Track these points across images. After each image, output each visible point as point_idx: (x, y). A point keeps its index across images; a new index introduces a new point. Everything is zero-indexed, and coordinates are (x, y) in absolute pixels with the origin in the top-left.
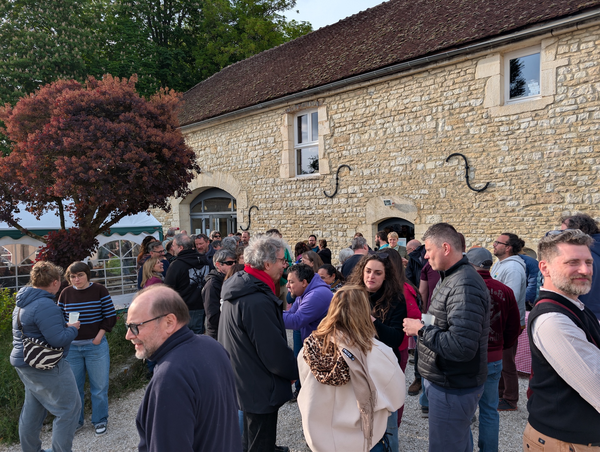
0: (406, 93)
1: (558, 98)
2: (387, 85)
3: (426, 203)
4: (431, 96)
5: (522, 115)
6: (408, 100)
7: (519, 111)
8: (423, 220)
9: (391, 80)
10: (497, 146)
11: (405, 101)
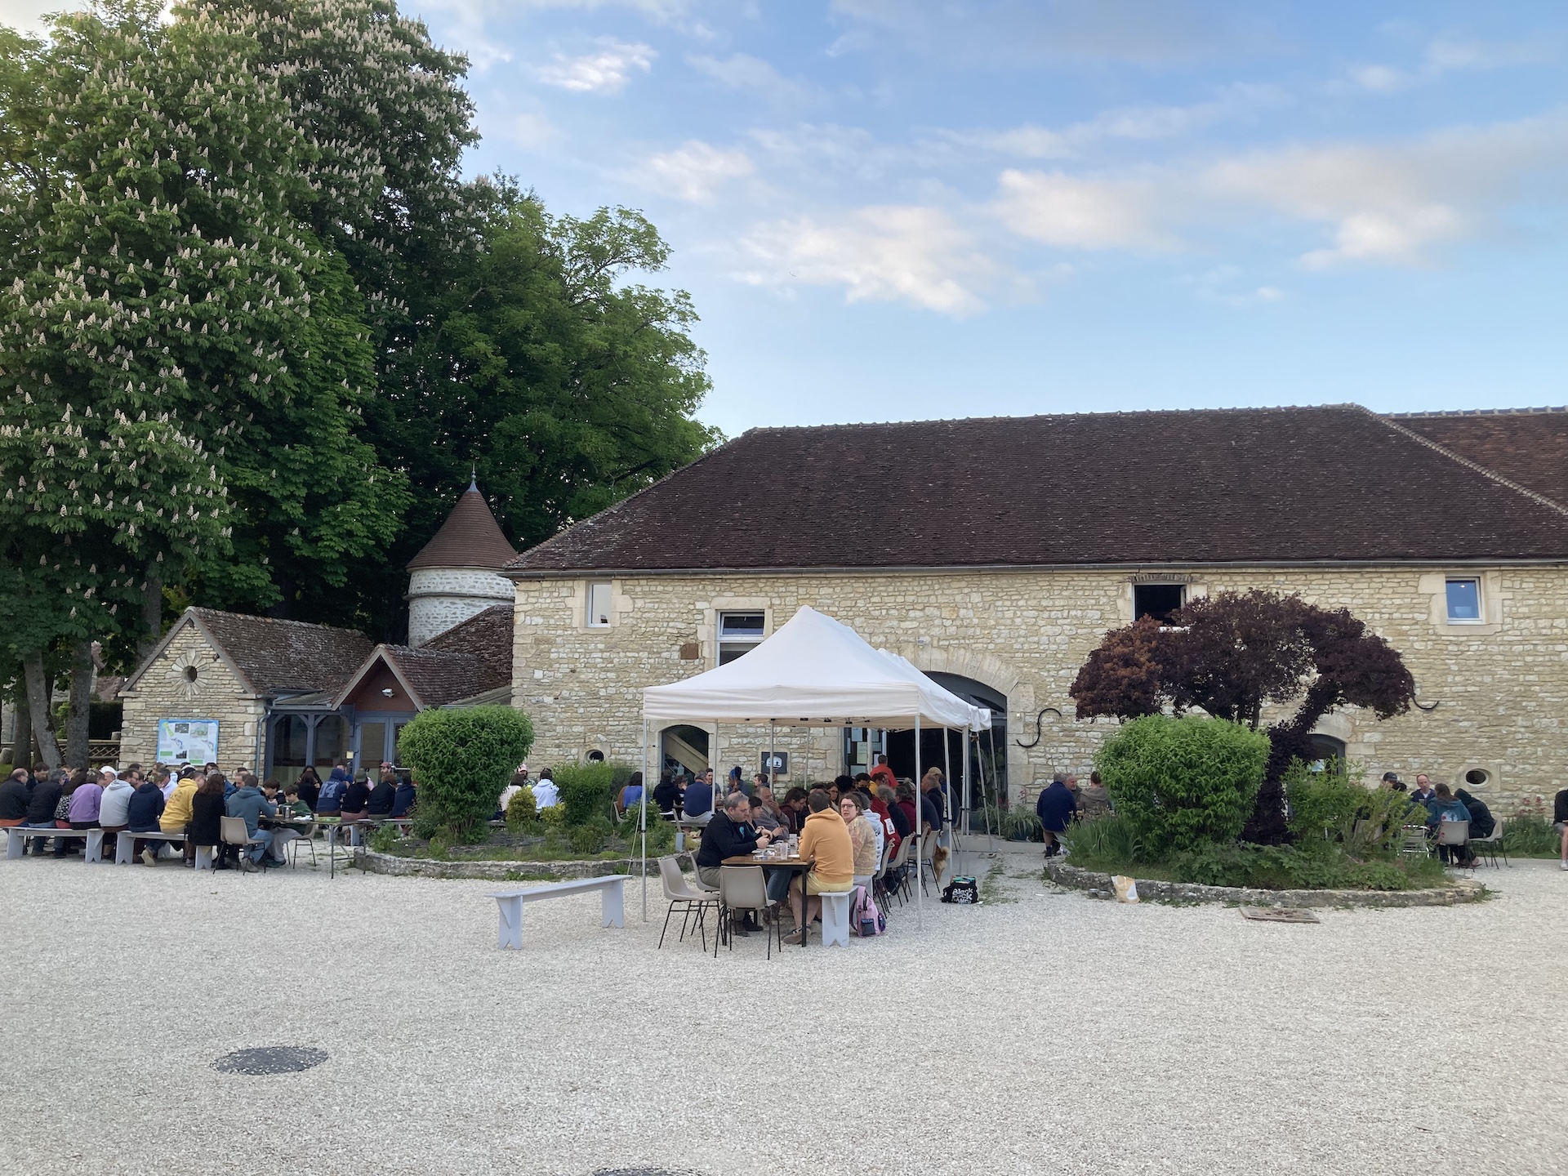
0: (1331, 592)
1: (1506, 627)
2: (1304, 578)
3: (1363, 719)
4: (1366, 601)
5: (1471, 638)
6: (1334, 600)
7: (1468, 634)
8: (1360, 738)
9: (1310, 573)
10: (1446, 664)
11: (1331, 601)
